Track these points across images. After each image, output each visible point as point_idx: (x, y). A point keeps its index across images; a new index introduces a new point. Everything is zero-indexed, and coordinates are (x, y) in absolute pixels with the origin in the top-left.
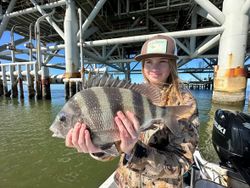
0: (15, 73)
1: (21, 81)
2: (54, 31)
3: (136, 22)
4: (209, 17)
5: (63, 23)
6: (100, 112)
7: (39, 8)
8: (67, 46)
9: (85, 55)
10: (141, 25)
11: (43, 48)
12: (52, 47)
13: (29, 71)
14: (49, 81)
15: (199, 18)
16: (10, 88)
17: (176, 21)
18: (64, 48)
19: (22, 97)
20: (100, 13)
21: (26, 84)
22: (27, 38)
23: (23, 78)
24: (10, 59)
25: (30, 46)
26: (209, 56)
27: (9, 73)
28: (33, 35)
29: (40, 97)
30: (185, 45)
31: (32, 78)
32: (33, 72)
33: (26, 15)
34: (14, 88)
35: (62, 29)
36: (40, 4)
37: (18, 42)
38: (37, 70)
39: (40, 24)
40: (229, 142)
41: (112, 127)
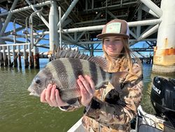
0: (16, 51)
1: (20, 56)
2: (42, 22)
3: (98, 16)
4: (151, 12)
5: (48, 16)
6: (66, 76)
7: (32, 7)
8: (51, 33)
9: (63, 39)
10: (102, 18)
11: (34, 34)
12: (40, 33)
13: (25, 50)
14: (38, 56)
15: (144, 12)
16: (12, 61)
17: (127, 15)
18: (48, 34)
19: (21, 67)
20: (73, 9)
21: (23, 58)
22: (24, 27)
23: (21, 54)
24: (12, 41)
25: (26, 33)
26: (150, 40)
27: (12, 51)
28: (28, 25)
29: (32, 67)
30: (133, 32)
31: (27, 54)
32: (28, 50)
33: (24, 11)
34: (15, 61)
35: (48, 21)
36: (33, 4)
37: (18, 30)
38: (31, 49)
39: (33, 17)
40: (163, 100)
41: (75, 87)
